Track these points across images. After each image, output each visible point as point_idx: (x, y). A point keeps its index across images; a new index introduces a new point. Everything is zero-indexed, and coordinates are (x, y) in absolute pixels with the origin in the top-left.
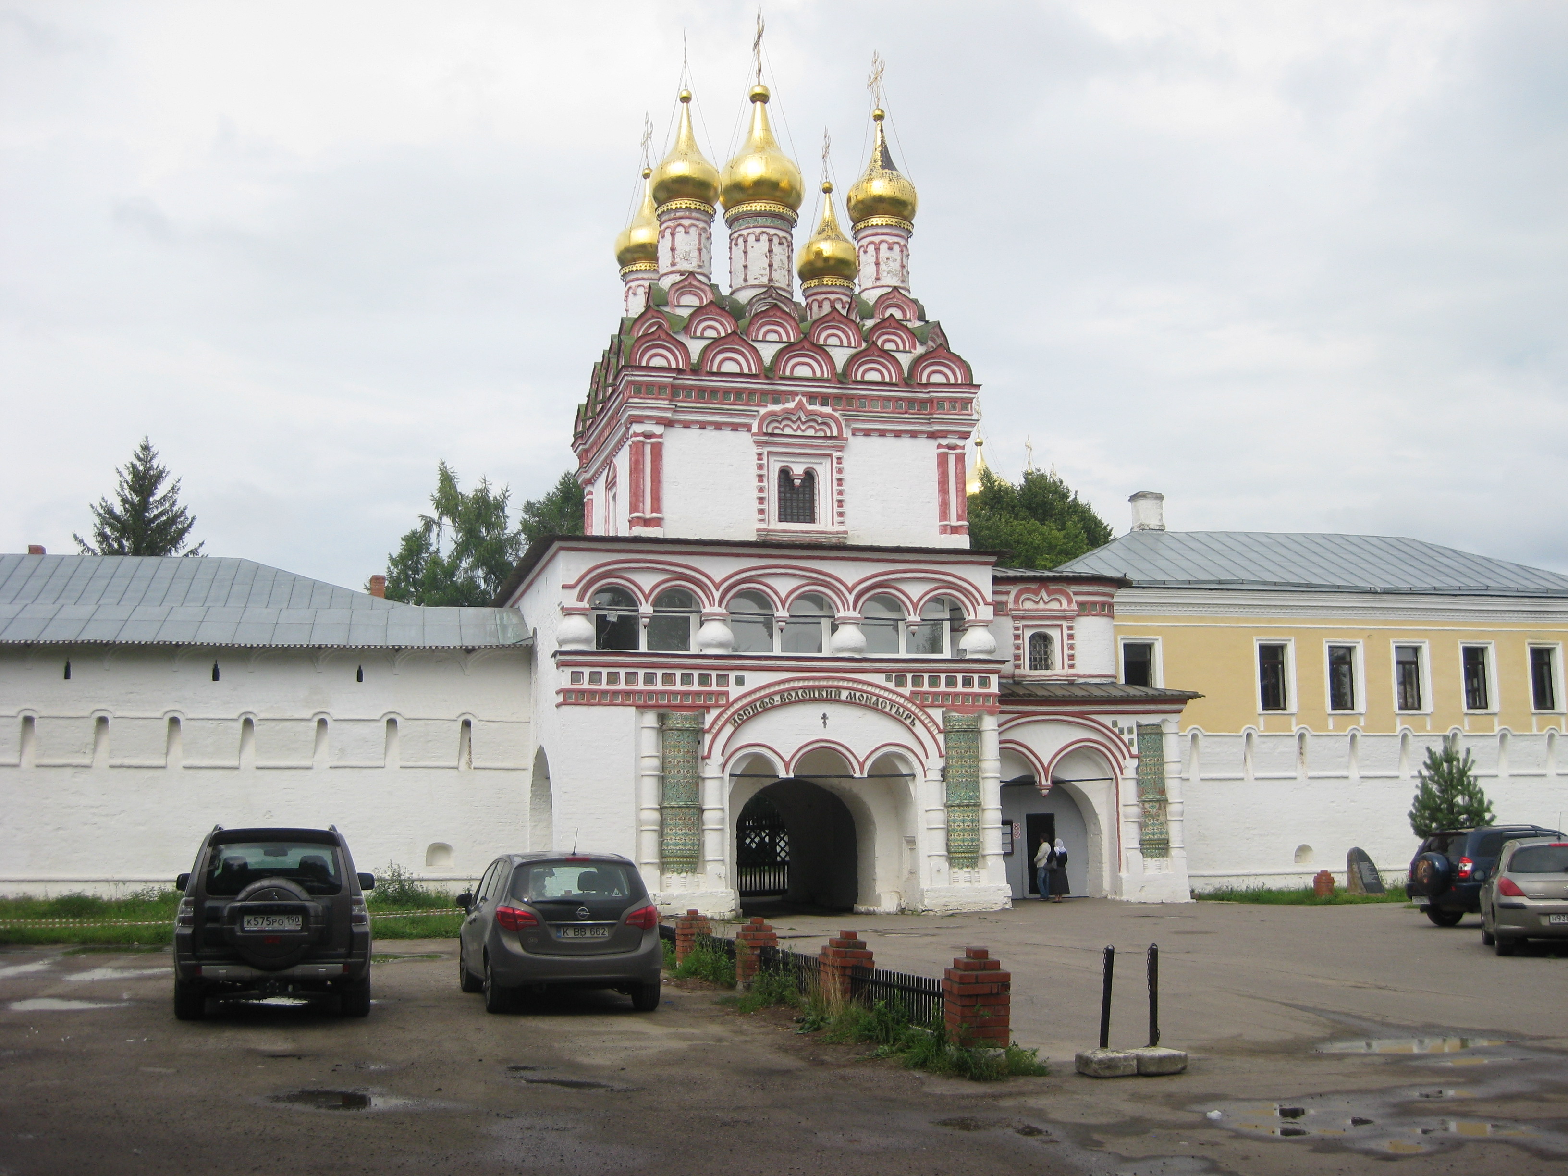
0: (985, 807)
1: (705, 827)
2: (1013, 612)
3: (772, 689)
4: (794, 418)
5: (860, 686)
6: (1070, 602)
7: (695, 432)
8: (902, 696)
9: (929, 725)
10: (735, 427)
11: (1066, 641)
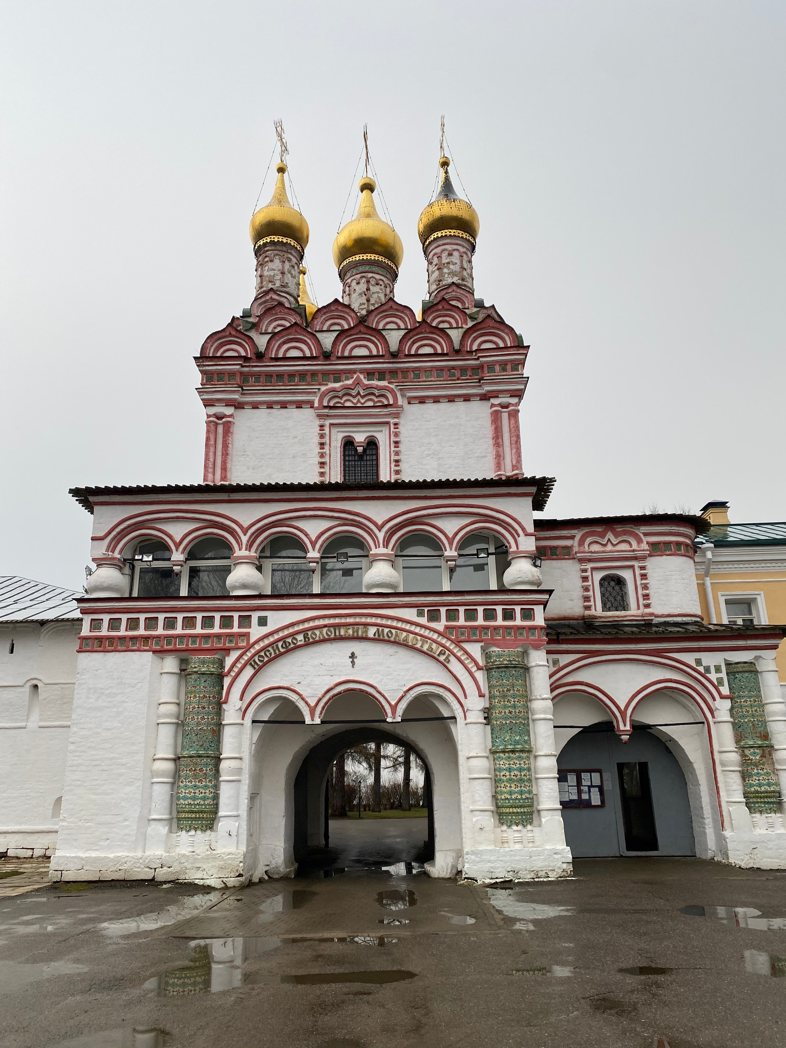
0: (537, 754)
1: (221, 779)
2: (578, 555)
3: (296, 628)
4: (354, 393)
5: (389, 622)
6: (640, 541)
7: (263, 412)
8: (435, 631)
9: (466, 662)
10: (299, 405)
11: (639, 582)
